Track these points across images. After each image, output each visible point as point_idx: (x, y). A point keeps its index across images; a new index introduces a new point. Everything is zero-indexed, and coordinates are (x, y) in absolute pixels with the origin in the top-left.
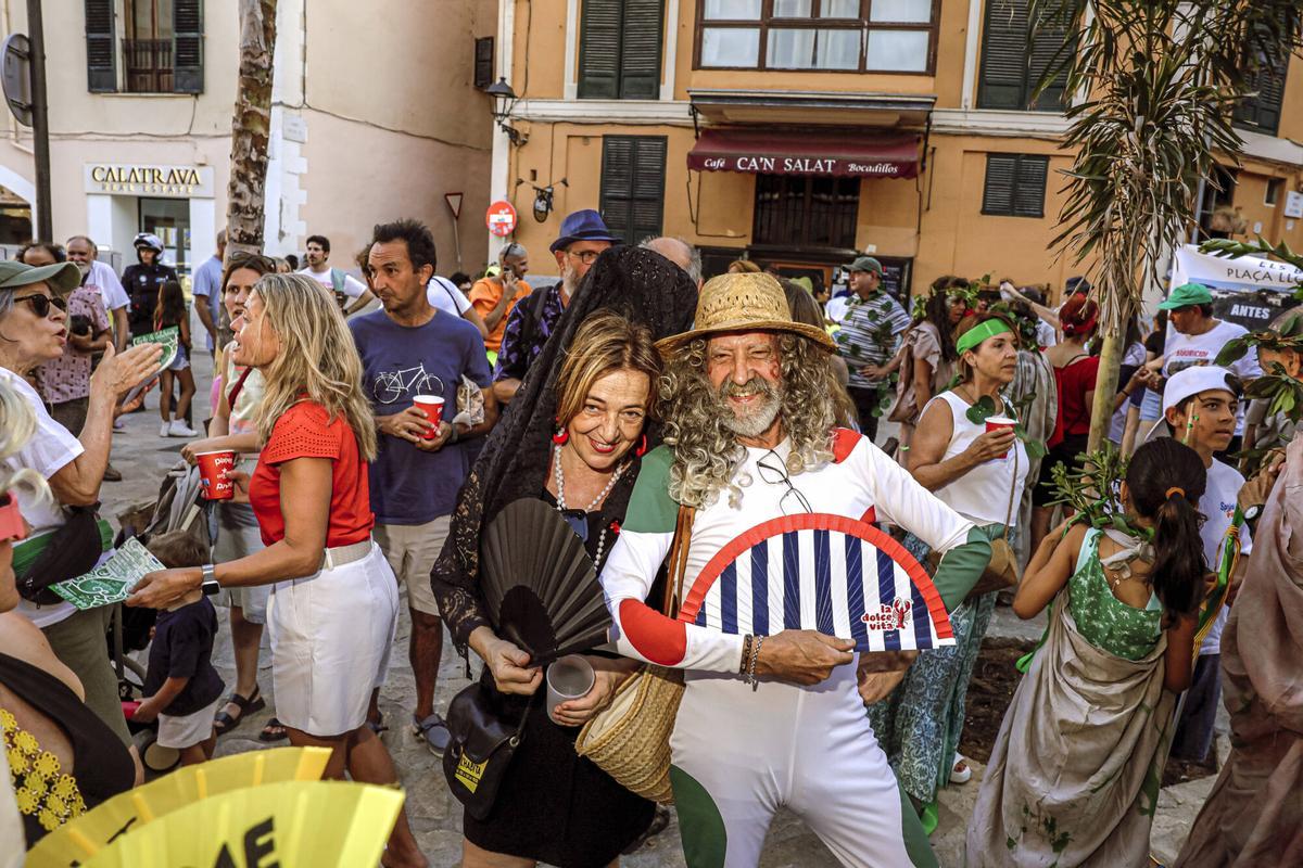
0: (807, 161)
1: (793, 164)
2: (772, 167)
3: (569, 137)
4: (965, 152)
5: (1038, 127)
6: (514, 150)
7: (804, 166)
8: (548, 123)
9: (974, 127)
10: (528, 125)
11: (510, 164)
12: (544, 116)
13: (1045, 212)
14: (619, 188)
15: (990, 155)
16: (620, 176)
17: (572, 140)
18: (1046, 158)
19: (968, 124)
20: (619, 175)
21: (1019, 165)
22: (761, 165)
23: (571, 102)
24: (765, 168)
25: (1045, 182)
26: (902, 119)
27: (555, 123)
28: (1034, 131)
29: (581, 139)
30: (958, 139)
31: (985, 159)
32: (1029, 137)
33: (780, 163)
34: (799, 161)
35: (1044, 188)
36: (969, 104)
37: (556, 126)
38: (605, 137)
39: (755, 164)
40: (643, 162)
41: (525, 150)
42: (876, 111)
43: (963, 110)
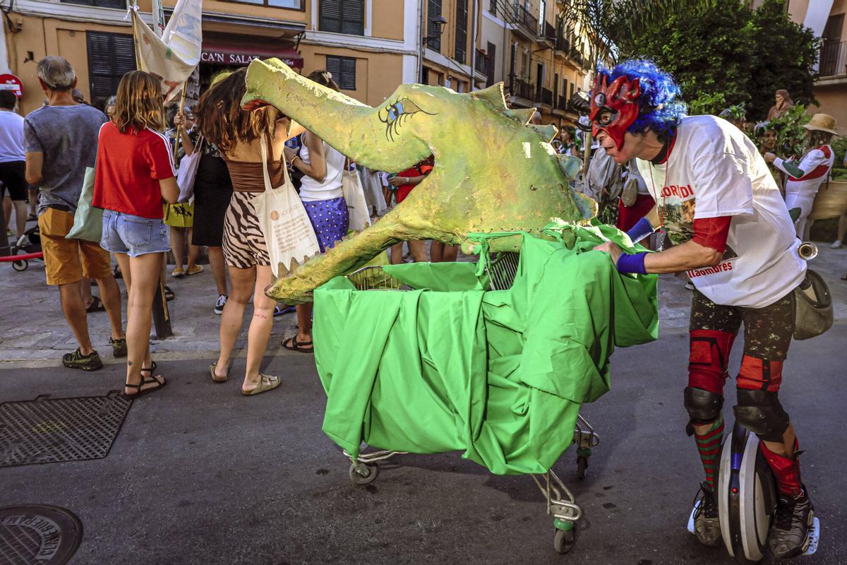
0: (243, 57)
1: (235, 58)
2: (222, 60)
3: (58, 29)
4: (316, 54)
5: (350, 43)
6: (10, 36)
7: (242, 60)
8: (39, 17)
9: (319, 41)
10: (21, 18)
11: (8, 45)
12: (33, 12)
13: (356, 87)
14: (103, 68)
15: (328, 56)
16: (103, 60)
17: (61, 32)
18: (354, 59)
19: (316, 39)
20: (101, 59)
21: (341, 62)
22: (216, 58)
23: (56, 4)
24: (219, 60)
25: (355, 72)
26: (285, 34)
27: (44, 18)
28: (348, 44)
29: (68, 32)
30: (311, 47)
31: (325, 59)
32: (346, 48)
33: (227, 57)
34: (238, 57)
35: (354, 75)
36: (315, 28)
37: (45, 21)
38: (87, 32)
39: (212, 57)
40: (119, 52)
41: (19, 35)
42: (273, 29)
43: (313, 31)
